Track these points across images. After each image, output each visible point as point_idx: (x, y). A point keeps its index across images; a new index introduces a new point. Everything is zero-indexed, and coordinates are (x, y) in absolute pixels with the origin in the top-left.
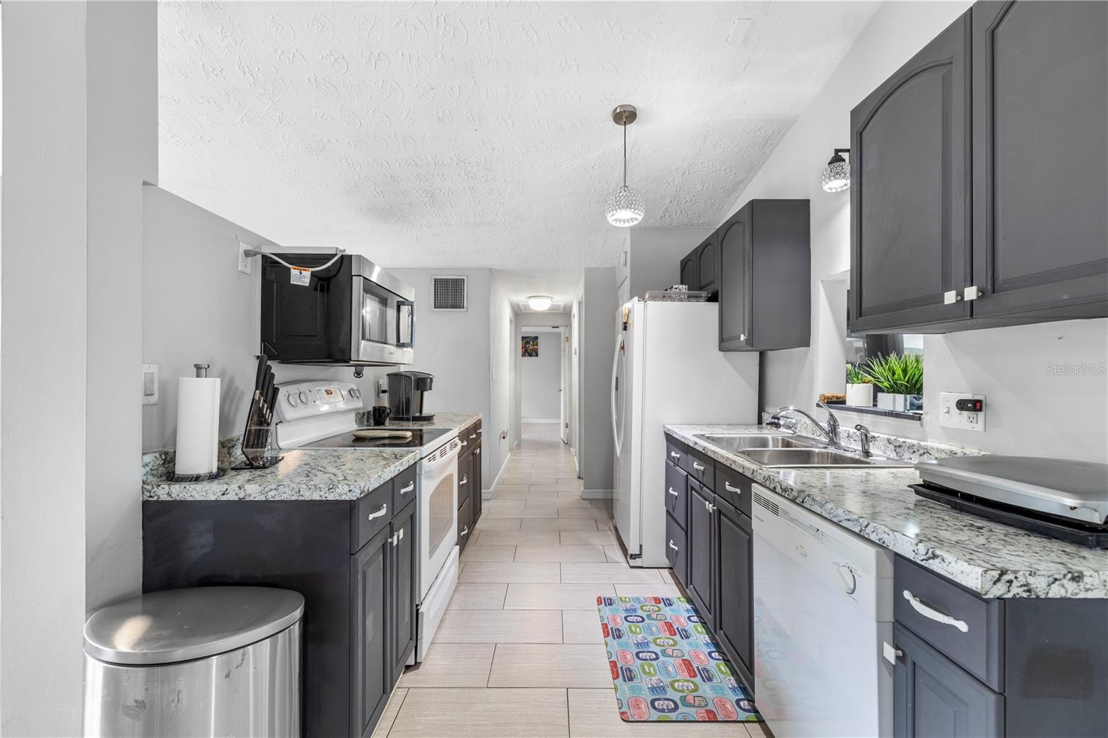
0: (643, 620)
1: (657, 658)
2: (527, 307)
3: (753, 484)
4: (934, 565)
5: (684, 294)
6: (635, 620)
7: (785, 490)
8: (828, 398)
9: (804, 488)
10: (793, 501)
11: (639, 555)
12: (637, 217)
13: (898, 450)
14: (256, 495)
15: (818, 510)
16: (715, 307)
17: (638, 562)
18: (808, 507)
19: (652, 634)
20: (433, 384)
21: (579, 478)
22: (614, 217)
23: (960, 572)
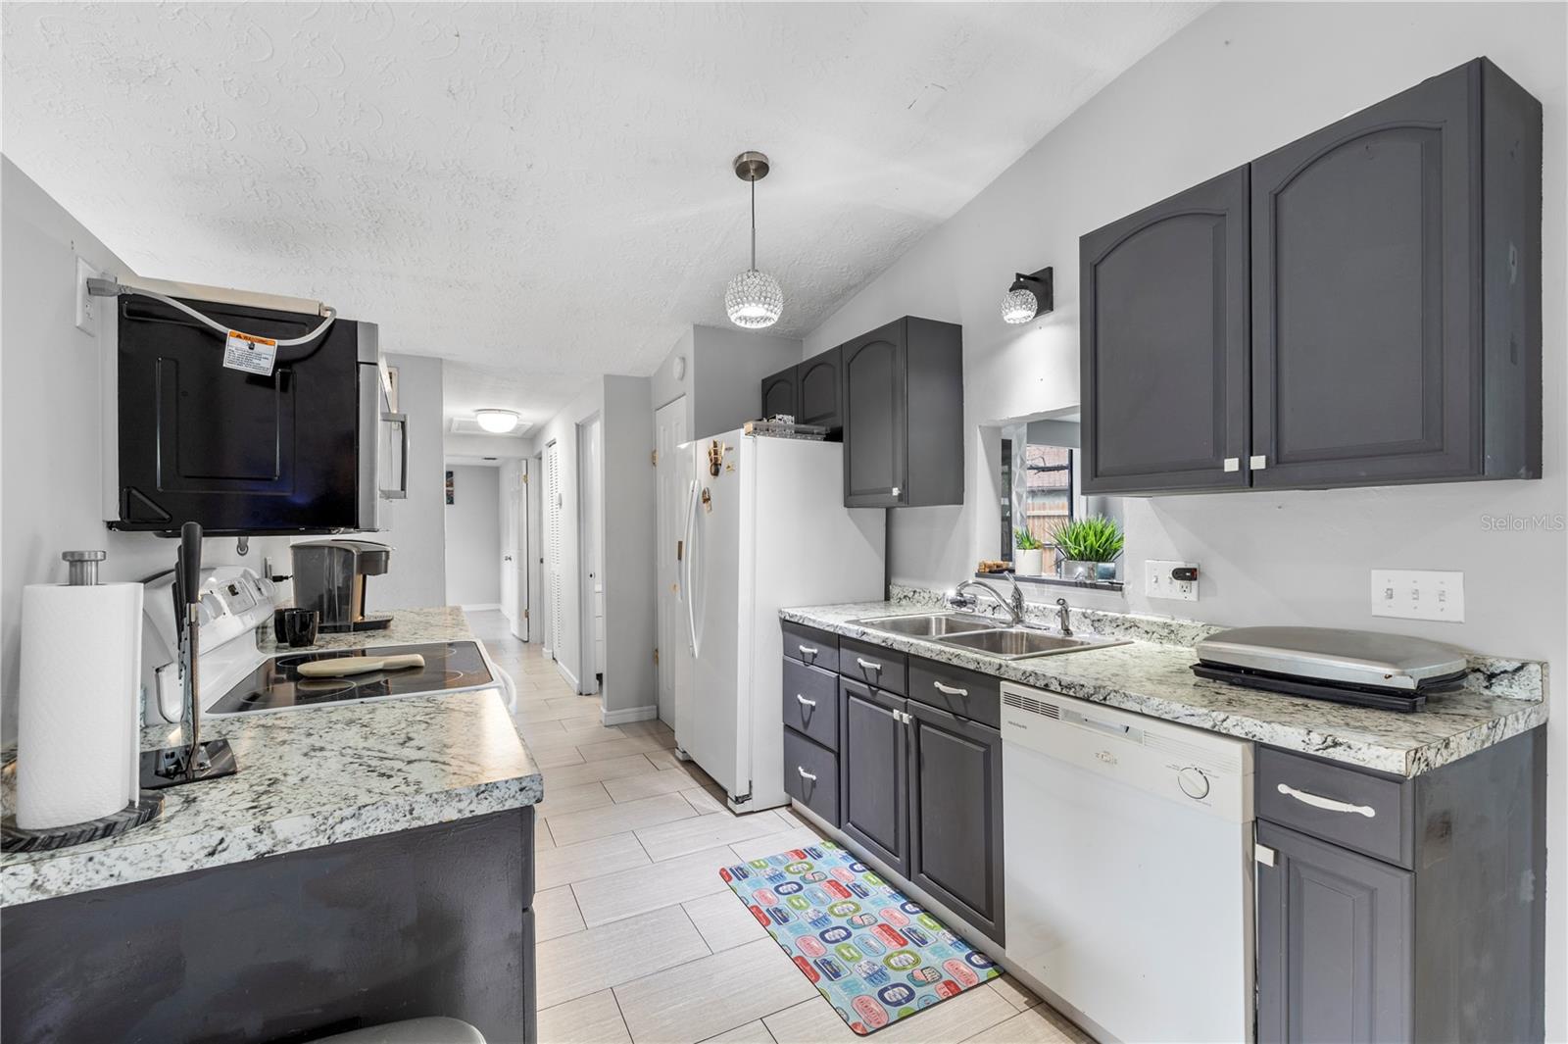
0: (800, 888)
1: (849, 935)
2: (475, 426)
3: (1002, 683)
4: (1338, 754)
5: (790, 427)
6: (790, 890)
7: (1069, 687)
8: (990, 567)
9: (1099, 683)
10: (1087, 700)
11: (748, 796)
12: (772, 315)
13: (1096, 625)
14: (303, 838)
15: (1137, 708)
16: (837, 448)
17: (747, 806)
18: (1116, 705)
19: (823, 903)
20: (389, 562)
21: (581, 694)
22: (740, 314)
23: (1375, 757)
